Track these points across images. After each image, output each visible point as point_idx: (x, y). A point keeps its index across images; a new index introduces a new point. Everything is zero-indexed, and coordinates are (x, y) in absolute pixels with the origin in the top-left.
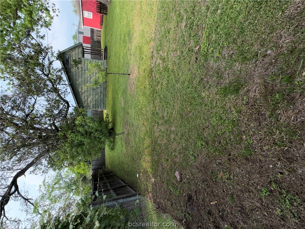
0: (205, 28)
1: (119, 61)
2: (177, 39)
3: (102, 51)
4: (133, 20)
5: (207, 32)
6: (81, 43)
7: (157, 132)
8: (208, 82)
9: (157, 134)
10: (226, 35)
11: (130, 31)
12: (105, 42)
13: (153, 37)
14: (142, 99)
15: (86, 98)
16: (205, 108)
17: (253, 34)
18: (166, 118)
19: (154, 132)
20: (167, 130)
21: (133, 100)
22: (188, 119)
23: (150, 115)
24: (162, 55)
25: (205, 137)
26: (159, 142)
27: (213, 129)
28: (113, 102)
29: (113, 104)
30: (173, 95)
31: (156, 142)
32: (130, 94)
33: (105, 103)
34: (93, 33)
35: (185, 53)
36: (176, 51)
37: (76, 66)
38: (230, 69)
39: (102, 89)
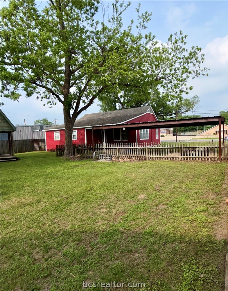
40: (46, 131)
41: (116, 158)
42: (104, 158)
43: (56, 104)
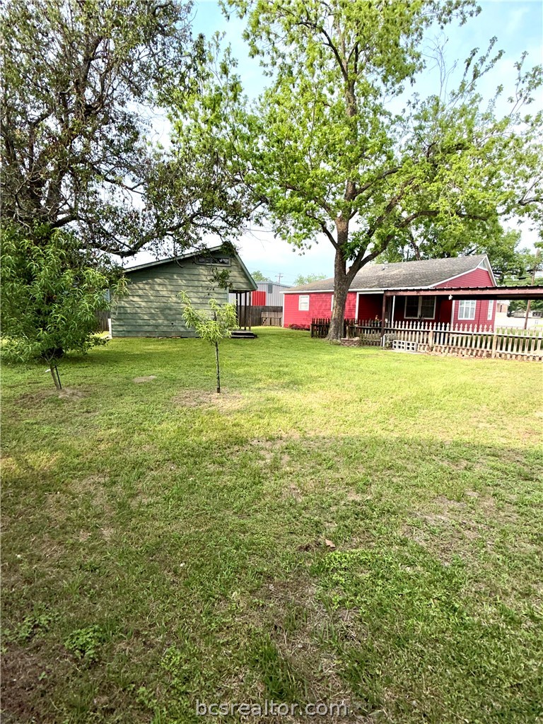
0: (369, 547)
1: (237, 366)
2: (326, 488)
3: (247, 328)
4: (322, 388)
5: (366, 557)
6: (256, 288)
7: (84, 486)
8: (268, 597)
9: (77, 487)
10: (378, 604)
11: (302, 384)
12: (264, 335)
13: (309, 434)
14: (168, 428)
15: (140, 292)
16: (201, 612)
17: (408, 671)
18: (134, 504)
19: (84, 476)
20: (98, 516)
21: (160, 406)
22: (153, 571)
23: (131, 455)
24: (282, 462)
25: (112, 647)
26: (51, 499)
27: (147, 665)
28: (138, 355)
29: (134, 355)
30: (204, 510)
31: (48, 488)
32: (173, 395)
33: (130, 335)
34: (274, 311)
35: (307, 516)
36: (303, 493)
37: (215, 277)
38: (318, 647)
39: (165, 329)
40: (286, 294)
41: (426, 349)
42: (403, 347)
43: (310, 247)
